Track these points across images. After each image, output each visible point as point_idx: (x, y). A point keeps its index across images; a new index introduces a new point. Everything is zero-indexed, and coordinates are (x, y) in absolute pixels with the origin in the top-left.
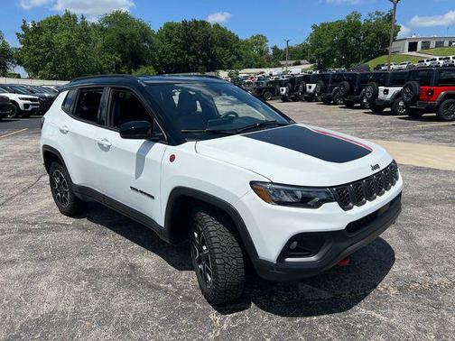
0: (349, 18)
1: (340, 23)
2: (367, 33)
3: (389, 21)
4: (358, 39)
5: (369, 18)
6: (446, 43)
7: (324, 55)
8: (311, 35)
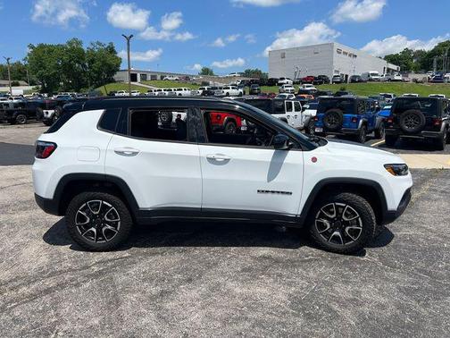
0: (70, 43)
1: (61, 47)
2: (92, 61)
3: (111, 52)
4: (84, 66)
5: (92, 47)
6: (159, 78)
7: (48, 78)
8: (29, 55)
